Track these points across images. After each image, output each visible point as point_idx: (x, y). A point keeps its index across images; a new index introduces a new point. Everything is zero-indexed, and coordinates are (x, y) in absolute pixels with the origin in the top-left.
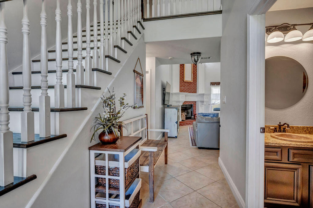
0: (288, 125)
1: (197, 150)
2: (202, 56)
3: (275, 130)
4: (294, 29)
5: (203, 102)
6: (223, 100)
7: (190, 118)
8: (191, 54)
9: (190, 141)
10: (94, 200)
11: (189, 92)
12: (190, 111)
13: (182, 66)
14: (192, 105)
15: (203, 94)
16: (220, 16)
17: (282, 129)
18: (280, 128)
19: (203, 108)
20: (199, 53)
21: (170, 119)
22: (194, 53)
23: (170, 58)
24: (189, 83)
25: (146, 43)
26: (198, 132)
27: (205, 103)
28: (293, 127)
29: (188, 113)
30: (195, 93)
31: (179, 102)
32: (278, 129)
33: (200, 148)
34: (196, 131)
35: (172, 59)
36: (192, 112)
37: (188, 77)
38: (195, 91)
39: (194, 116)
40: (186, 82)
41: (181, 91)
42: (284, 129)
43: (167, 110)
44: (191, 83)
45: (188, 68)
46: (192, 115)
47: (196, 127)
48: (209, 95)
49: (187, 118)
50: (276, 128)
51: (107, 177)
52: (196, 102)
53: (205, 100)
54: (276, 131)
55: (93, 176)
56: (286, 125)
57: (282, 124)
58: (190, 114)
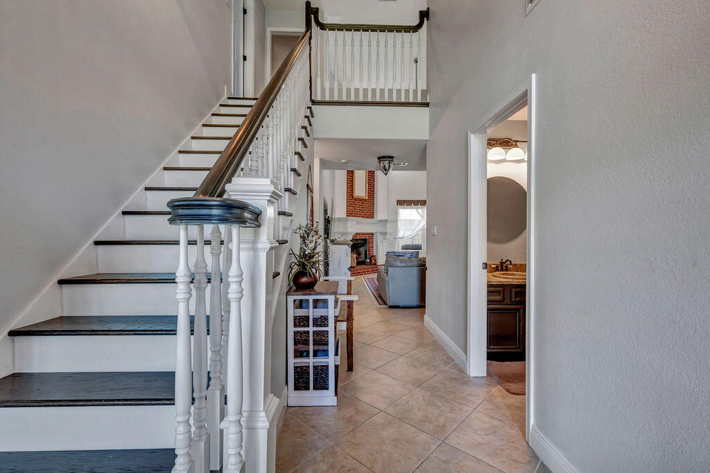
0: (510, 262)
1: (387, 310)
2: (395, 161)
3: (497, 269)
4: (516, 146)
5: (385, 234)
6: (432, 232)
7: (363, 263)
8: (379, 158)
9: (374, 299)
10: (292, 361)
11: (363, 217)
12: (362, 250)
13: (351, 174)
14: (366, 240)
15: (386, 221)
16: (425, 110)
17: (504, 268)
18: (502, 266)
19: (385, 244)
20: (392, 157)
21: (339, 263)
22: (384, 157)
23: (343, 161)
24: (360, 200)
25: (314, 139)
26: (390, 281)
27: (388, 236)
28: (515, 265)
29: (359, 254)
30: (371, 217)
31: (347, 233)
32: (499, 268)
33: (392, 307)
34: (387, 279)
35: (347, 163)
36: (366, 252)
37: (360, 191)
38: (371, 216)
39: (370, 259)
40: (356, 199)
41: (349, 214)
42: (507, 267)
43: (332, 248)
44: (365, 200)
45: (360, 177)
46: (366, 258)
47: (385, 275)
48: (396, 221)
49: (359, 263)
50: (497, 267)
51: (311, 329)
52: (372, 234)
53: (389, 230)
54: (498, 271)
55: (292, 329)
56: (508, 262)
57: (504, 261)
58: (363, 256)
